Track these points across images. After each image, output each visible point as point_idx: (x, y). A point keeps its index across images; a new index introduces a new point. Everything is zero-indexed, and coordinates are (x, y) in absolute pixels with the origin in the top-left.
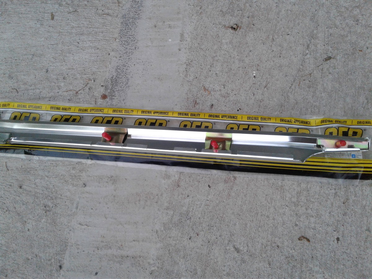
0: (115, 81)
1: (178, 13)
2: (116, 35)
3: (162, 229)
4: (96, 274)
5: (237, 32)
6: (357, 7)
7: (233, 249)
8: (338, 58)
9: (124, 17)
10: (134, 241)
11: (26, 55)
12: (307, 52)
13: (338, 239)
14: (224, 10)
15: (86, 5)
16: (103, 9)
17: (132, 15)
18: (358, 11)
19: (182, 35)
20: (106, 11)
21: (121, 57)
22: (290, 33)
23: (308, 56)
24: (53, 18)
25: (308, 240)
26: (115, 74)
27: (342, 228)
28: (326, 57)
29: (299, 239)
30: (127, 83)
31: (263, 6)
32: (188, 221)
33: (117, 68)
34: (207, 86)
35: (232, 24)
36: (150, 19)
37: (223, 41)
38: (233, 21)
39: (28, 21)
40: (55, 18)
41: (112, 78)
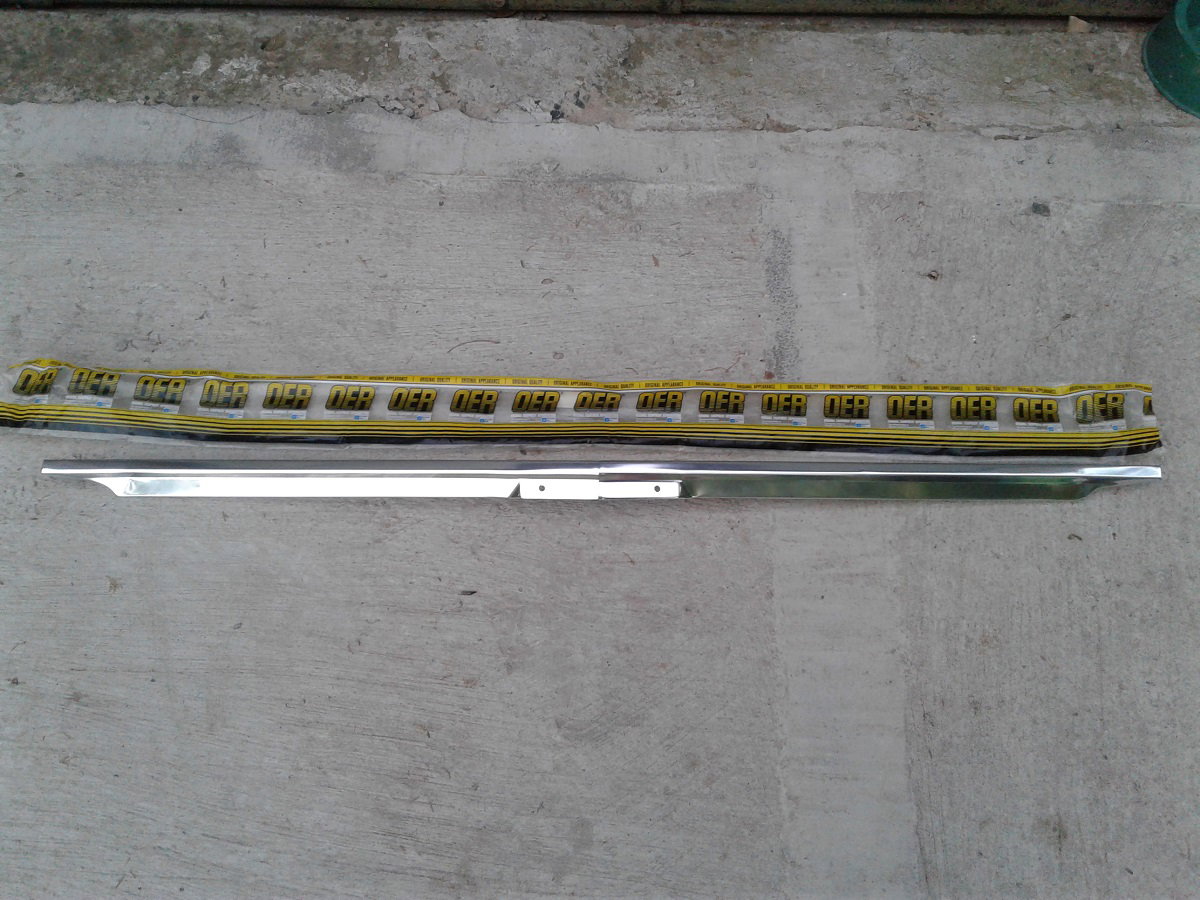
0: (779, 354)
1: (847, 255)
2: (763, 289)
3: (897, 538)
4: (823, 597)
5: (938, 282)
6: (1094, 246)
7: (991, 555)
8: (1079, 315)
9: (767, 261)
10: (862, 555)
11: (630, 318)
12: (1038, 308)
13: (1114, 534)
14: (914, 250)
15: (703, 244)
16: (732, 249)
17: (779, 258)
18: (1096, 251)
19: (860, 287)
20: (738, 253)
21: (778, 319)
22: (1011, 283)
23: (1040, 314)
24: (657, 263)
25: (1080, 539)
26: (777, 344)
27: (1117, 523)
28: (1063, 315)
29: (1070, 538)
30: (797, 356)
31: (966, 246)
32: (928, 528)
33: (778, 336)
34: (912, 357)
35: (928, 271)
36: (807, 263)
37: (922, 294)
38: (929, 267)
39: (619, 267)
40: (660, 263)
41: (774, 348)
